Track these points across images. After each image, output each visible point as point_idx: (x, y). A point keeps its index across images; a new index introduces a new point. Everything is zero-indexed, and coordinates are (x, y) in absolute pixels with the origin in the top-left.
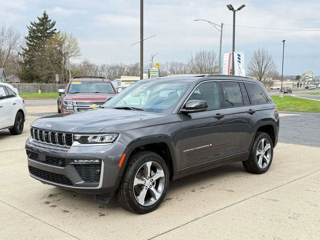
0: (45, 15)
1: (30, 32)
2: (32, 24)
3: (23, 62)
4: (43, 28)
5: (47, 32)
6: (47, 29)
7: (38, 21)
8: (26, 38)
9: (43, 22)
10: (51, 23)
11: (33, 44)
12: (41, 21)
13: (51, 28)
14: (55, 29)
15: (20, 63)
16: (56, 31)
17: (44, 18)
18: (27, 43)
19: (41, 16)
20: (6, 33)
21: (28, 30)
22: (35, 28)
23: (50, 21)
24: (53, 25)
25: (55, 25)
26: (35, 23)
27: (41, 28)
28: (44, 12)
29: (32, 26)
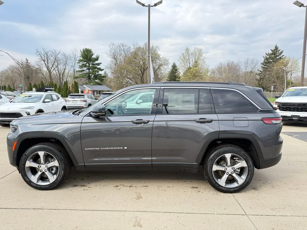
0: (276, 47)
1: (265, 60)
2: (266, 54)
3: (259, 79)
4: (274, 56)
5: (277, 58)
6: (277, 56)
7: (271, 52)
8: (261, 64)
9: (274, 52)
10: (280, 51)
11: (266, 67)
12: (273, 51)
13: (280, 55)
14: (283, 56)
15: (257, 80)
16: (283, 57)
17: (275, 49)
18: (262, 67)
19: (273, 48)
20: (249, 62)
21: (264, 59)
22: (268, 57)
23: (279, 50)
24: (282, 53)
25: (283, 53)
26: (268, 53)
27: (273, 56)
28: (275, 46)
29: (266, 56)
